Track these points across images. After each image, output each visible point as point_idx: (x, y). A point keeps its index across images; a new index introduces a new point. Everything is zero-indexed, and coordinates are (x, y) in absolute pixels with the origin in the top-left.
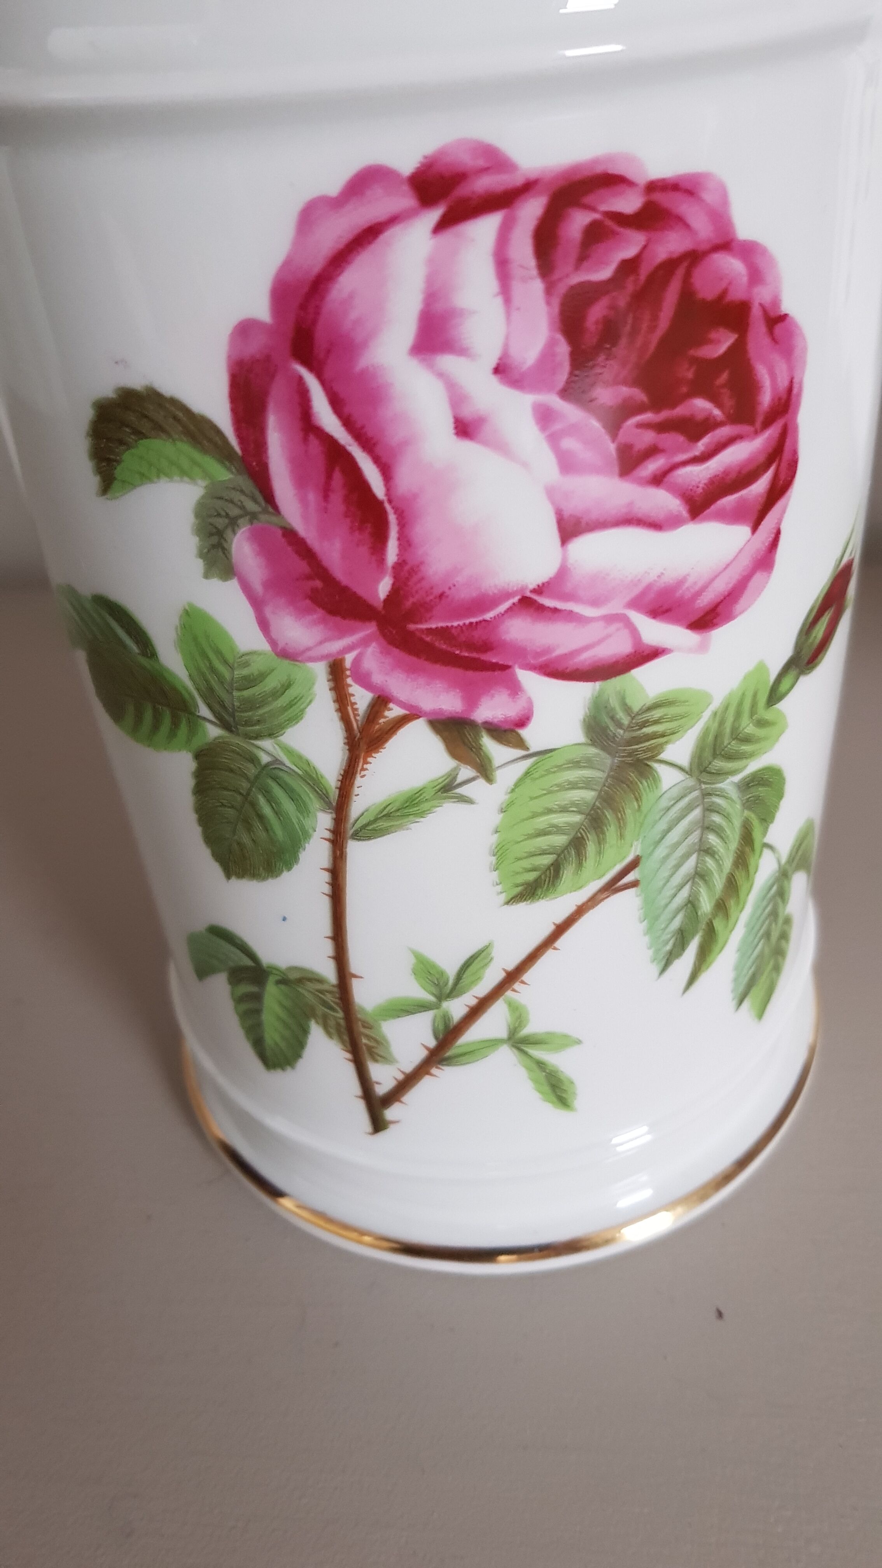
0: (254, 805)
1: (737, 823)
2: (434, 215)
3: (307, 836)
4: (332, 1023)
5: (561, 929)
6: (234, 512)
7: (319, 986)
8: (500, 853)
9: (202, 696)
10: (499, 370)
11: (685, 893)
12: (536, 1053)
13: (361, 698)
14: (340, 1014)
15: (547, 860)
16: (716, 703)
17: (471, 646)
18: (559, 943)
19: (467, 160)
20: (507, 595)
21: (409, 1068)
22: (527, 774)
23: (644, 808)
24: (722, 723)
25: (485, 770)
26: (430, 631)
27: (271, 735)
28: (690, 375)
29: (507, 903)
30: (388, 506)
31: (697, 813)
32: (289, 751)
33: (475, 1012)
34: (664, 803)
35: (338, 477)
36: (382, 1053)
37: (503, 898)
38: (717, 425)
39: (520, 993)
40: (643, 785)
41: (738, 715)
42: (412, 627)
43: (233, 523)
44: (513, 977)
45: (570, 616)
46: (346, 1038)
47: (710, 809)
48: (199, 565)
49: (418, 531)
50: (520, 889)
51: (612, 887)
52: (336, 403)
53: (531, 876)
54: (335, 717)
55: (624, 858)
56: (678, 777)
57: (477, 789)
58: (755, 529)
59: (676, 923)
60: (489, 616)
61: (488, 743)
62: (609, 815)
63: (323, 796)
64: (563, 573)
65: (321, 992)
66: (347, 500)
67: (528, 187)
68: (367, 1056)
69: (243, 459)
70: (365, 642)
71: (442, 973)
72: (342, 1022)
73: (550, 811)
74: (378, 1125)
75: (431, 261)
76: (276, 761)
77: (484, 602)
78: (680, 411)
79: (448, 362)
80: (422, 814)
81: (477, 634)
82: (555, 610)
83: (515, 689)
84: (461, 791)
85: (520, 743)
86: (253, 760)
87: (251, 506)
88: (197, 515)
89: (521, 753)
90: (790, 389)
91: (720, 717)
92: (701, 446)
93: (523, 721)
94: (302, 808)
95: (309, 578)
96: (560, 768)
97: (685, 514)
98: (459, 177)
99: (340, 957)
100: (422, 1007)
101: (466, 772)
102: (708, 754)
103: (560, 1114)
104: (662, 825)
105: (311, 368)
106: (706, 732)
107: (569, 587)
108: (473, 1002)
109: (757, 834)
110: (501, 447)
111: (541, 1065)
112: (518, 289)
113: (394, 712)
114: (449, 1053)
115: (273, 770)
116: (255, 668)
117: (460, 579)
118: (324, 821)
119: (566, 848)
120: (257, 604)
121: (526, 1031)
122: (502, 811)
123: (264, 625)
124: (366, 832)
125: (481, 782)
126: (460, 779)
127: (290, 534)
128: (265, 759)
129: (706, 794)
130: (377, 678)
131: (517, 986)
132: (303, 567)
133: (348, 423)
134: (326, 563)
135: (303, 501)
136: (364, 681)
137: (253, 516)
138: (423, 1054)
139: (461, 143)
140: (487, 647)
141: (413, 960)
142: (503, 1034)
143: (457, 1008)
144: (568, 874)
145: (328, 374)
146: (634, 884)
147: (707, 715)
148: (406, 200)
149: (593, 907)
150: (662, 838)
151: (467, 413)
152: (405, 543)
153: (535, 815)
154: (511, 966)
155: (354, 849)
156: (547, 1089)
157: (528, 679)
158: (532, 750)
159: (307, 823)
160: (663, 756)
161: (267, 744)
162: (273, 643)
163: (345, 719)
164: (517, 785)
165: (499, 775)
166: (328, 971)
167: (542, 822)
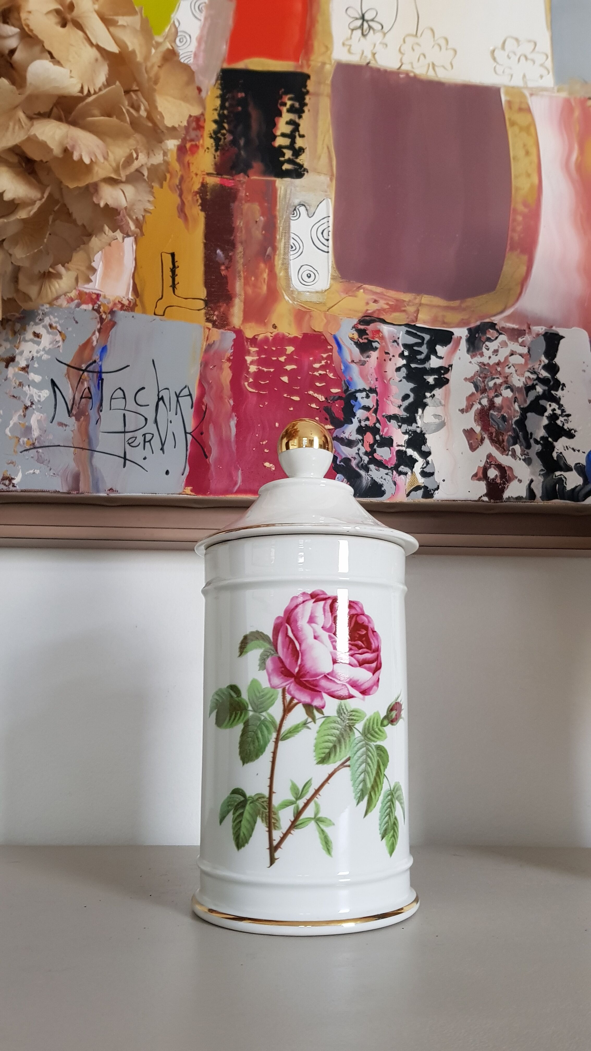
0: (257, 734)
1: (376, 760)
2: (313, 600)
3: (269, 741)
4: (264, 815)
5: (330, 776)
6: (269, 654)
7: (263, 800)
8: (316, 746)
9: (251, 704)
10: (322, 627)
11: (362, 776)
12: (322, 826)
13: (288, 697)
14: (267, 811)
15: (327, 751)
16: (367, 717)
17: (313, 685)
18: (329, 781)
19: (320, 593)
20: (322, 674)
21: (284, 831)
22: (323, 722)
23: (351, 741)
24: (369, 723)
25: (314, 720)
26: (305, 681)
27: (265, 711)
28: (358, 636)
29: (317, 764)
30: (300, 652)
31: (364, 749)
32: (269, 715)
33: (306, 805)
34: (356, 741)
35: (291, 645)
36: (278, 826)
37: (316, 762)
38: (363, 648)
39: (318, 799)
40: (351, 733)
41: (373, 724)
42: (301, 679)
43: (268, 657)
44: (317, 791)
45: (334, 682)
46: (267, 821)
47: (368, 750)
48: (258, 668)
49: (305, 658)
50: (320, 759)
51: (343, 765)
52: (292, 631)
53: (323, 755)
54: (281, 703)
55: (346, 756)
56: (360, 735)
57: (311, 725)
58: (373, 674)
59: (361, 786)
60: (318, 678)
61: (315, 712)
62: (342, 740)
63: (275, 727)
64: (333, 671)
65: (263, 802)
66: (292, 650)
67: (329, 598)
68: (273, 827)
69: (273, 643)
70: (291, 683)
71: (298, 789)
72: (267, 814)
73: (328, 735)
74: (272, 860)
75: (312, 607)
76: (265, 718)
77: (317, 675)
78: (356, 643)
79: (313, 625)
80: (298, 732)
81: (315, 682)
82: (331, 680)
83: (322, 698)
84: (309, 725)
85: (322, 713)
86: (260, 719)
87: (272, 652)
88: (261, 656)
89: (322, 716)
90: (378, 647)
91: (369, 720)
92: (360, 651)
93: (323, 707)
94: (270, 733)
95: (282, 668)
96: (331, 722)
97: (358, 665)
98: (318, 595)
99: (271, 786)
100: (292, 803)
101: (310, 720)
102: (366, 731)
103: (328, 856)
104: (356, 749)
105: (289, 625)
106: (365, 724)
107: (334, 675)
108: (305, 801)
109: (382, 767)
110: (322, 642)
111: (322, 831)
112: (326, 613)
113: (295, 701)
114: (298, 823)
115: (263, 722)
116: (266, 691)
117: (312, 669)
118: (274, 735)
119: (332, 747)
120: (269, 675)
121: (319, 816)
122: (317, 733)
123: (270, 680)
124: (285, 738)
125: (313, 723)
126: (308, 722)
127: (279, 658)
128: (263, 718)
129: (367, 744)
130: (292, 692)
131: (318, 796)
132: (281, 665)
133: (294, 635)
134: (285, 664)
135: (283, 650)
136: (290, 694)
137: (273, 654)
138: (290, 823)
139: (319, 590)
140: (316, 686)
141: (290, 784)
142: (313, 816)
143: (301, 803)
144: (332, 756)
145: (292, 626)
146: (349, 766)
147: (365, 719)
148: (309, 598)
149: (339, 770)
150: (356, 753)
151: (316, 635)
152: (302, 660)
153: (325, 735)
154: (316, 788)
155: (281, 743)
156: (324, 843)
157: (325, 695)
158: (325, 716)
159: (270, 738)
160: (355, 726)
161: (264, 714)
162: (271, 685)
163: (284, 704)
164: (321, 725)
165: (317, 721)
166: (267, 794)
167: (327, 738)
